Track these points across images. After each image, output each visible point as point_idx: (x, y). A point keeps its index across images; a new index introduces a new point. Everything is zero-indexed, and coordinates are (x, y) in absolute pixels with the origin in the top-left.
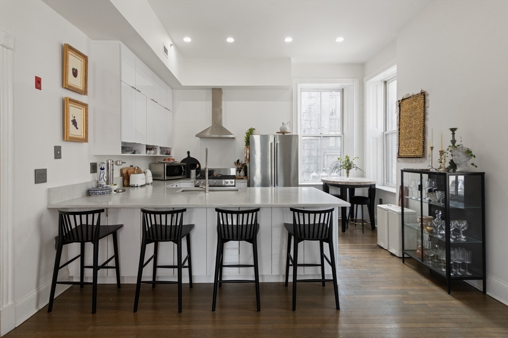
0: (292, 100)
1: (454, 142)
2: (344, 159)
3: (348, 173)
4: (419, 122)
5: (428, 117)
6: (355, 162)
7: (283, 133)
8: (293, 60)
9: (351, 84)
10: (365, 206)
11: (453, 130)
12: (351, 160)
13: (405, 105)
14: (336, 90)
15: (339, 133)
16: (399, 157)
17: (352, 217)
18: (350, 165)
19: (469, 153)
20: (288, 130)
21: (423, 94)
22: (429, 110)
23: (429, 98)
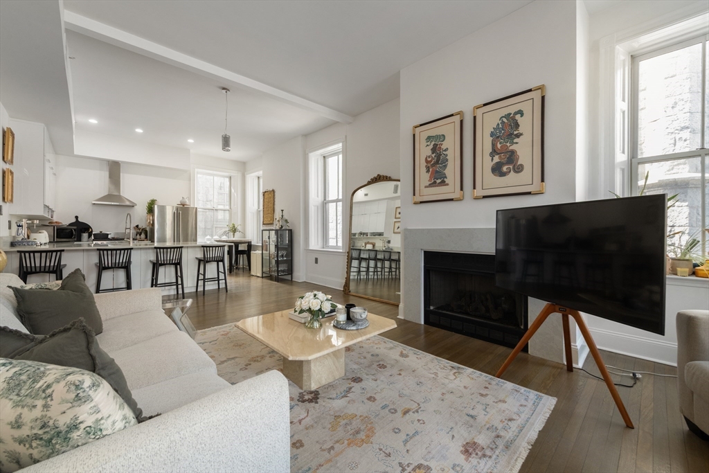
0: (190, 180)
1: (282, 216)
2: (231, 226)
3: (234, 235)
4: (272, 205)
5: (276, 203)
6: (239, 228)
7: (183, 205)
8: (191, 151)
9: (237, 175)
10: (245, 256)
11: (282, 211)
12: (236, 226)
13: (266, 196)
14: (227, 177)
15: (228, 208)
16: (264, 224)
17: (237, 264)
18: (235, 230)
19: (286, 221)
20: (188, 203)
21: (273, 191)
22: (276, 200)
23: (276, 194)
